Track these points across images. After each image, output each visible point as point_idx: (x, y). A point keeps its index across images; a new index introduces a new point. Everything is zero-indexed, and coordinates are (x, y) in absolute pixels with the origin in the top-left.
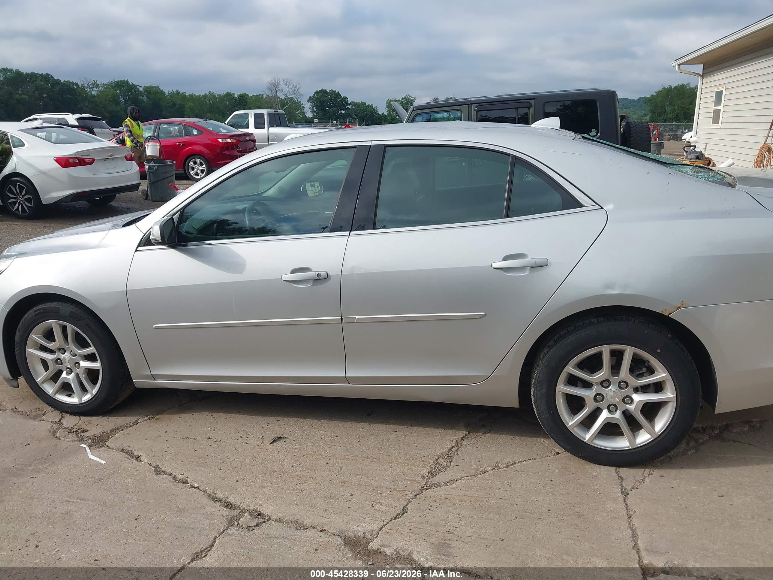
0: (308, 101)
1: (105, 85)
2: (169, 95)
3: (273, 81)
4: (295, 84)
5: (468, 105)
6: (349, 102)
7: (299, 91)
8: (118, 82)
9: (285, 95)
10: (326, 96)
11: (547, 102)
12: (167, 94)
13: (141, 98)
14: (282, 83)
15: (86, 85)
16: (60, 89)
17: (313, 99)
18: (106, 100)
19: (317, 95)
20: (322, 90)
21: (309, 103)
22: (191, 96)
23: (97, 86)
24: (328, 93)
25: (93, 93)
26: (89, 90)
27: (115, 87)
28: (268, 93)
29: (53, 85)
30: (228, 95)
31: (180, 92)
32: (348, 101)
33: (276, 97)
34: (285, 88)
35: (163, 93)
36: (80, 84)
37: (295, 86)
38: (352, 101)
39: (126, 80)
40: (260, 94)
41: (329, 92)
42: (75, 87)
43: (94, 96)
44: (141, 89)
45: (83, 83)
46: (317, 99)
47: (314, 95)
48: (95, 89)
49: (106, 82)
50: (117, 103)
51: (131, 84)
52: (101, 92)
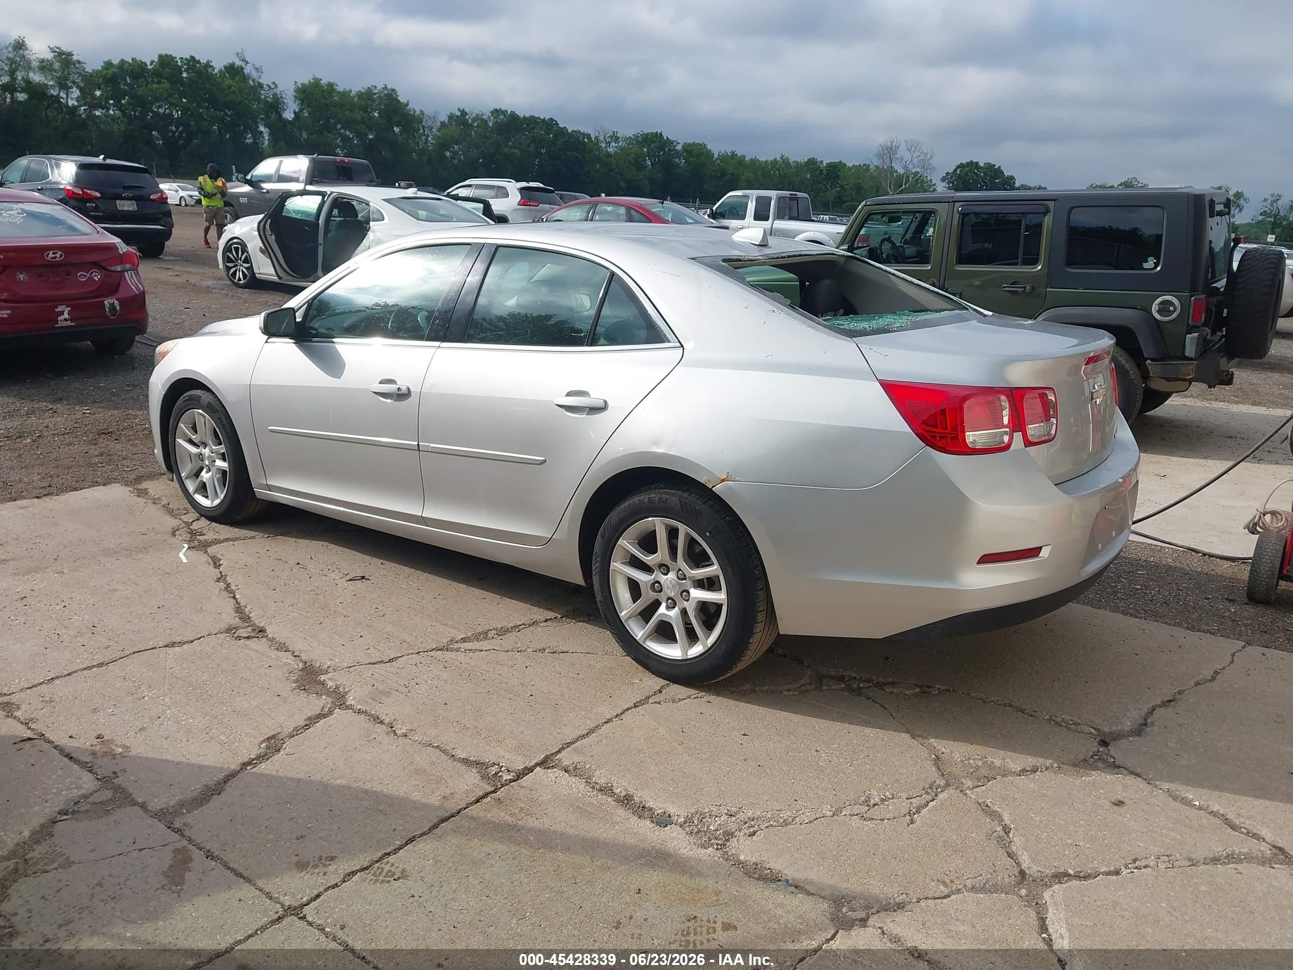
0: (943, 180)
1: (626, 139)
2: (718, 159)
3: (889, 144)
4: (925, 151)
5: (949, 202)
6: (1017, 185)
7: (930, 161)
8: (647, 135)
9: (906, 167)
10: (975, 173)
11: (1075, 207)
12: (716, 156)
13: (677, 160)
14: (903, 147)
15: (602, 138)
16: (565, 142)
17: (951, 178)
18: (625, 162)
19: (961, 171)
20: (971, 162)
21: (945, 184)
22: (754, 161)
23: (616, 139)
24: (981, 167)
25: (609, 150)
26: (604, 146)
27: (642, 142)
28: (875, 162)
29: (555, 136)
30: (812, 162)
31: (736, 155)
32: (1014, 183)
33: (891, 170)
34: (907, 156)
35: (710, 154)
36: (593, 136)
37: (925, 153)
38: (1023, 183)
39: (659, 132)
40: (865, 164)
41: (982, 165)
42: (586, 140)
43: (609, 155)
44: (679, 148)
45: (597, 134)
46: (959, 177)
47: (955, 170)
48: (613, 144)
49: (630, 133)
50: (641, 167)
51: (665, 138)
52: (622, 149)
